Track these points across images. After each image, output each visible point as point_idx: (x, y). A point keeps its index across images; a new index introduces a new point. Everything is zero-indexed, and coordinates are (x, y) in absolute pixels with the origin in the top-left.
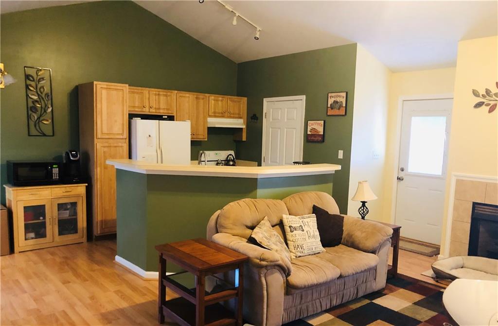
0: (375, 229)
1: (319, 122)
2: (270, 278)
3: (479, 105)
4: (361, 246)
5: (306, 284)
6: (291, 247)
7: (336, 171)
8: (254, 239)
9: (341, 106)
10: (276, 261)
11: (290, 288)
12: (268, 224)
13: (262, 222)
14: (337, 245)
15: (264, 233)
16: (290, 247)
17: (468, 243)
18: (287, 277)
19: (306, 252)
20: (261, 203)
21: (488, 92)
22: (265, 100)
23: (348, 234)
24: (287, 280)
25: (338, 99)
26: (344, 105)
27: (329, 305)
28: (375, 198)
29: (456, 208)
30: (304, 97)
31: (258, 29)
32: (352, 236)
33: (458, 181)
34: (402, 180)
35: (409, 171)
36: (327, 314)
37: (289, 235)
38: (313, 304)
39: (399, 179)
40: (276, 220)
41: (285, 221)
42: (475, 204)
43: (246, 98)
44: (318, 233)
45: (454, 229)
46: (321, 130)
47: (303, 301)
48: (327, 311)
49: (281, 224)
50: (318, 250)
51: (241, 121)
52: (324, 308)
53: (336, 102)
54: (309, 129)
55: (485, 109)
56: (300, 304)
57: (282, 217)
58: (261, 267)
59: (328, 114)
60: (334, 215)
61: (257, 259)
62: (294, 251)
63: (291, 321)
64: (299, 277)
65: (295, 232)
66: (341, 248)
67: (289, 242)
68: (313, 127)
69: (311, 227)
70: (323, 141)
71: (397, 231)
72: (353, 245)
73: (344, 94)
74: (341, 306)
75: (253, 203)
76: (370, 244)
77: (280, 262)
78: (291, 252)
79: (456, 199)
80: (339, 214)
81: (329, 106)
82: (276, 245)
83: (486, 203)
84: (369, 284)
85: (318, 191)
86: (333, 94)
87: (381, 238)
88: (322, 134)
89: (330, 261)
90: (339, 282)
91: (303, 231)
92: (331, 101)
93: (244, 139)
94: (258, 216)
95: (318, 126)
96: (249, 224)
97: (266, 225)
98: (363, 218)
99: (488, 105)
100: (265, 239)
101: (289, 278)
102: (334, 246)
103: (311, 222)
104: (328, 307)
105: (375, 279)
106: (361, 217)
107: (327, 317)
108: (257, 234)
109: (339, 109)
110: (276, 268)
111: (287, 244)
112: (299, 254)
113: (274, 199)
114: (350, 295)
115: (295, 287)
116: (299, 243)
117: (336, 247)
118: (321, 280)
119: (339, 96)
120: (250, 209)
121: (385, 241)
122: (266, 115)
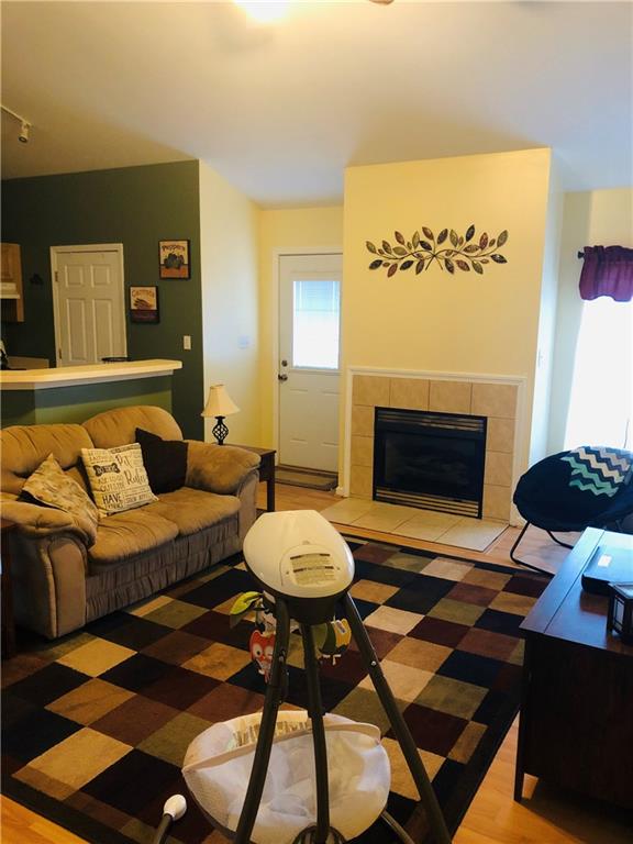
0: (235, 458)
1: (148, 289)
2: (57, 554)
3: (375, 265)
4: (213, 485)
5: (121, 554)
6: (99, 500)
7: (175, 370)
8: (27, 493)
9: (182, 263)
10: (67, 524)
11: (93, 566)
12: (55, 466)
13: (44, 463)
14: (178, 488)
15: (49, 482)
16: (96, 500)
17: (372, 465)
18: (87, 548)
19: (125, 505)
20: (41, 432)
21: (386, 246)
22: (54, 251)
23: (194, 469)
24: (88, 553)
25: (177, 252)
26: (186, 262)
27: (165, 581)
28: (236, 410)
29: (354, 417)
30: (120, 247)
31: (25, 122)
32: (200, 471)
33: (354, 376)
34: (286, 379)
35: (295, 364)
36: (163, 597)
37: (95, 482)
38: (137, 585)
39: (280, 378)
40: (69, 459)
41: (86, 458)
42: (377, 409)
43: (17, 246)
44: (145, 473)
45: (353, 448)
46: (152, 302)
47: (119, 583)
48: (162, 592)
49: (79, 464)
50: (146, 500)
51: (11, 286)
52: (157, 589)
53: (172, 256)
54: (133, 302)
55: (383, 270)
56: (115, 587)
57: (81, 452)
58: (41, 537)
59: (163, 276)
60: (172, 442)
61: (31, 524)
62: (103, 506)
63: (101, 615)
64: (110, 545)
65: (104, 475)
66: (184, 492)
67: (95, 493)
68: (139, 297)
69: (131, 463)
70: (157, 320)
71: (268, 458)
72: (203, 486)
73: (185, 244)
74: (186, 580)
75: (26, 433)
76: (226, 480)
77: (74, 525)
78: (98, 507)
79: (354, 404)
80: (181, 439)
81: (162, 263)
82: (71, 499)
83: (392, 407)
84: (228, 542)
85: (145, 404)
86: (167, 243)
87: (242, 470)
88: (155, 308)
89: (164, 515)
90: (177, 545)
91: (118, 471)
92: (164, 254)
93: (20, 317)
94: (35, 454)
95: (147, 296)
96: (20, 469)
97: (51, 467)
98: (221, 443)
99: (386, 265)
100: (47, 491)
101: (91, 549)
102: (173, 490)
103: (132, 457)
104: (164, 586)
105: (238, 533)
106: (217, 441)
107: (164, 600)
108: (35, 486)
109: (179, 268)
110: (68, 535)
111: (91, 496)
112: (113, 510)
113: (64, 423)
114: (198, 562)
115: (104, 562)
116: (112, 491)
117: (177, 491)
118: (147, 546)
119: (178, 247)
120: (20, 444)
121: (250, 474)
122: (56, 277)
